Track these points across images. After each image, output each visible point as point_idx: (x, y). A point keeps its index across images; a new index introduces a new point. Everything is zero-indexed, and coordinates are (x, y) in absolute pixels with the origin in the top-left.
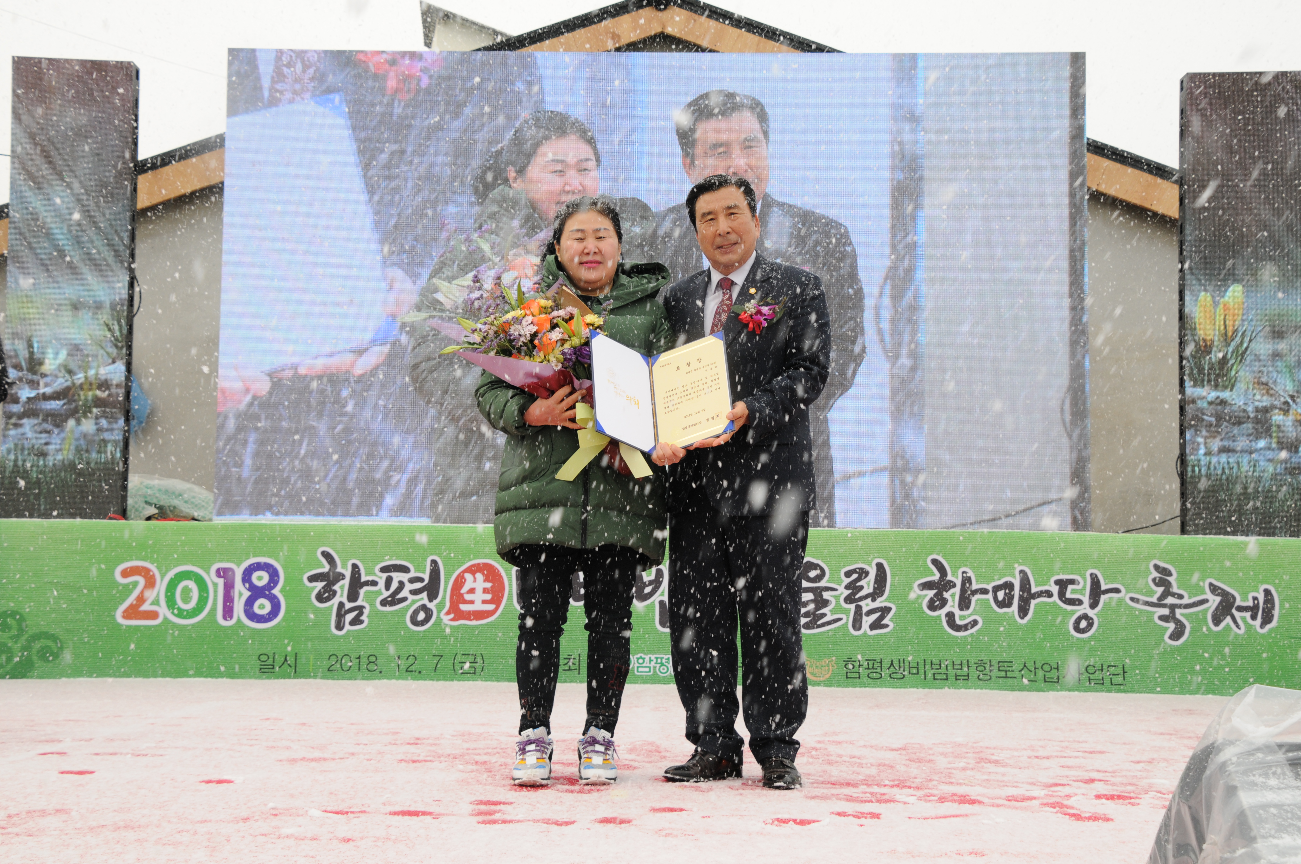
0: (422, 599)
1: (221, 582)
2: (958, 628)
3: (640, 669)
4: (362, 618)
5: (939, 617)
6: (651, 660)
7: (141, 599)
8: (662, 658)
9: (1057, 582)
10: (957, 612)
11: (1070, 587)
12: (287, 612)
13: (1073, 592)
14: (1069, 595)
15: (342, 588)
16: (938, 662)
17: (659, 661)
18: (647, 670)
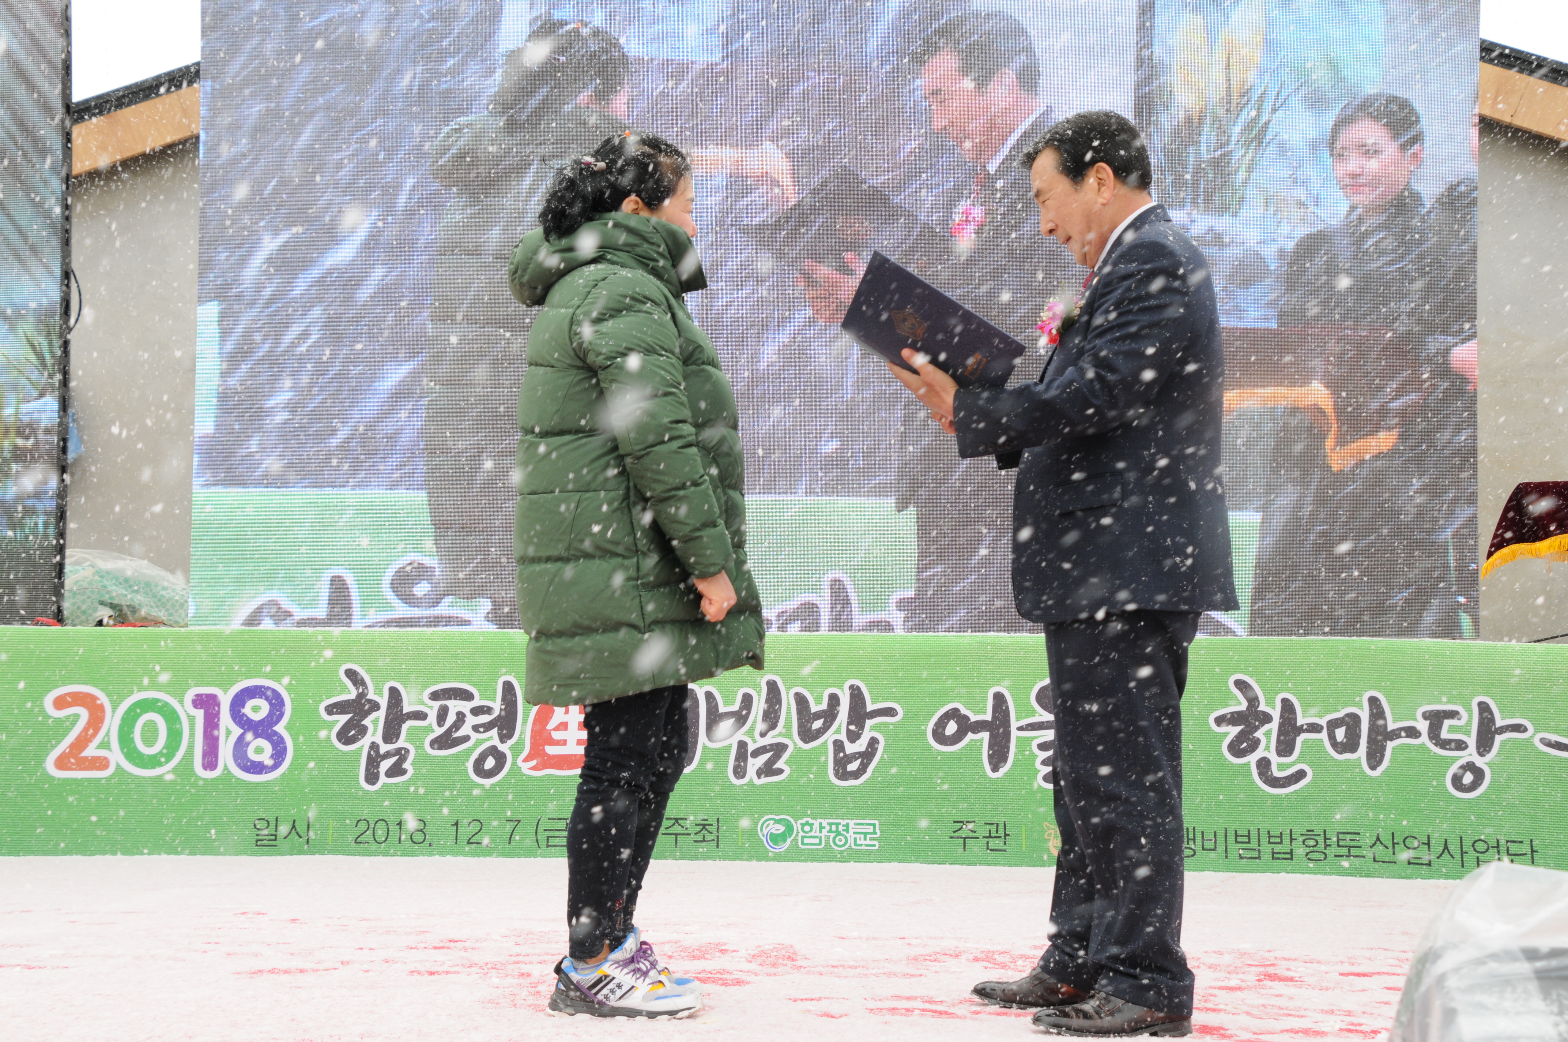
0: (491, 738)
1: (200, 714)
2: (1275, 782)
3: (806, 841)
4: (405, 766)
5: (1248, 764)
6: (821, 828)
7: (82, 742)
8: (837, 824)
9: (1425, 716)
10: (1275, 759)
11: (1447, 723)
12: (295, 758)
13: (1451, 729)
14: (1445, 735)
15: (375, 723)
16: (1246, 833)
17: (834, 828)
18: (816, 841)
